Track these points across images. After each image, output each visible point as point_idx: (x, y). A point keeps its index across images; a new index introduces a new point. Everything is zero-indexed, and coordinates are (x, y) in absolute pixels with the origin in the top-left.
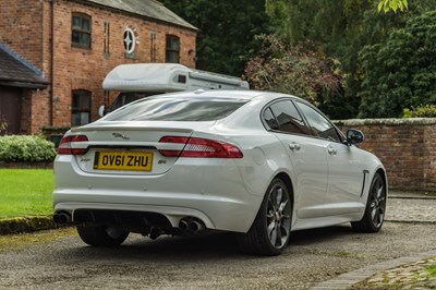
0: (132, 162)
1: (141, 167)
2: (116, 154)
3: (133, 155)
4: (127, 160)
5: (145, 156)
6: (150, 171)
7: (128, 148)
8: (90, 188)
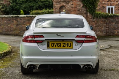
0: (65, 45)
1: (69, 47)
2: (57, 43)
3: (65, 42)
4: (62, 45)
5: (70, 43)
6: (72, 48)
7: (63, 40)
8: (48, 56)
